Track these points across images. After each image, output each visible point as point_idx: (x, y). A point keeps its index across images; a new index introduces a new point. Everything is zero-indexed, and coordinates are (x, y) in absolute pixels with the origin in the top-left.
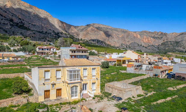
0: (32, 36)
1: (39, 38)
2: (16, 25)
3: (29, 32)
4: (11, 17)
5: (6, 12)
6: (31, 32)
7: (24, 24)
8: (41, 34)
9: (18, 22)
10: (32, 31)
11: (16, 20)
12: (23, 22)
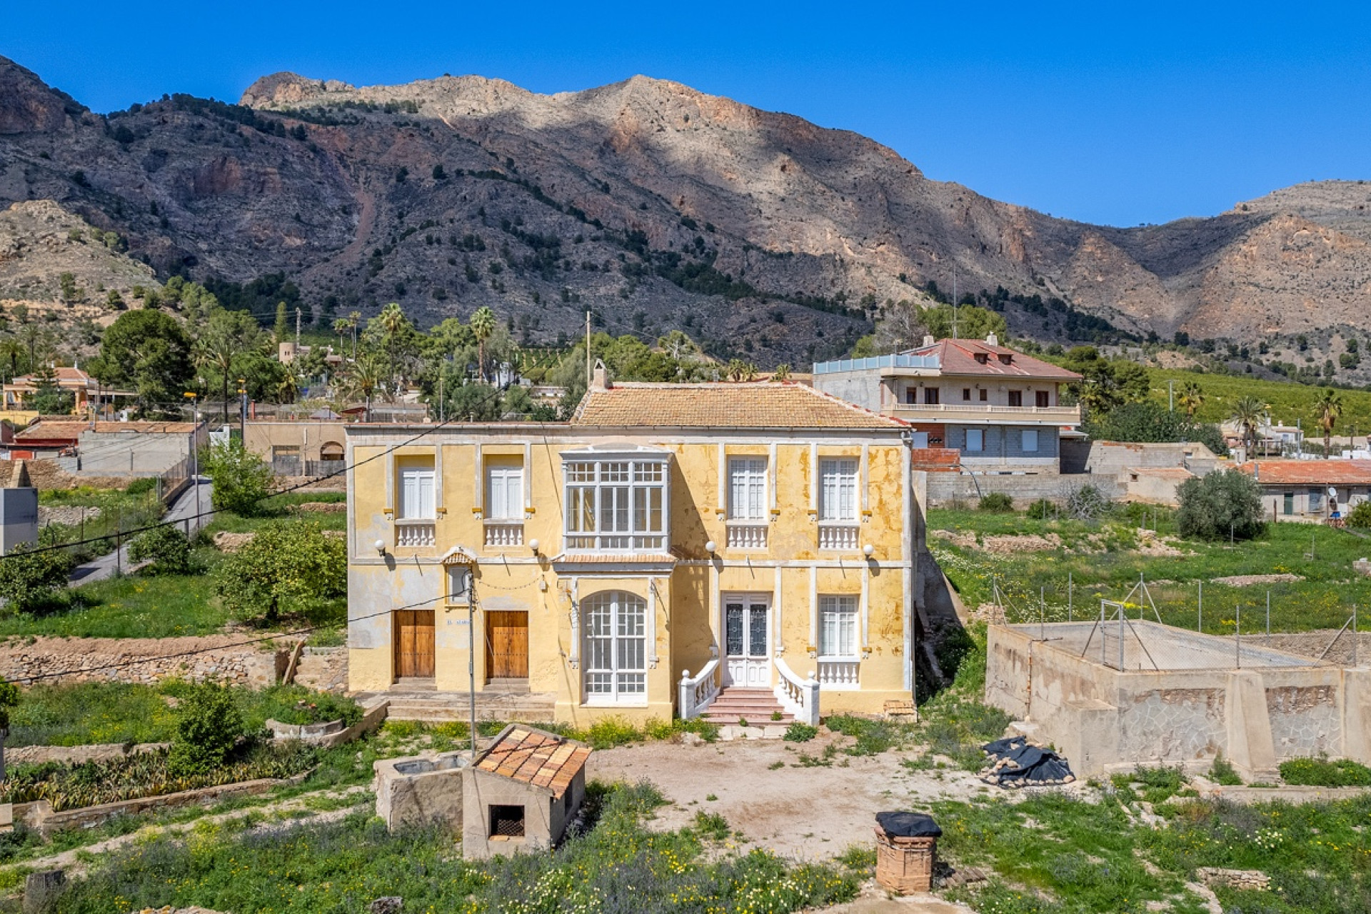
0: (765, 341)
1: (811, 350)
2: (662, 272)
3: (743, 311)
4: (632, 215)
5: (606, 189)
6: (759, 310)
7: (712, 256)
8: (828, 318)
9: (677, 249)
10: (765, 298)
11: (663, 237)
12: (708, 239)
